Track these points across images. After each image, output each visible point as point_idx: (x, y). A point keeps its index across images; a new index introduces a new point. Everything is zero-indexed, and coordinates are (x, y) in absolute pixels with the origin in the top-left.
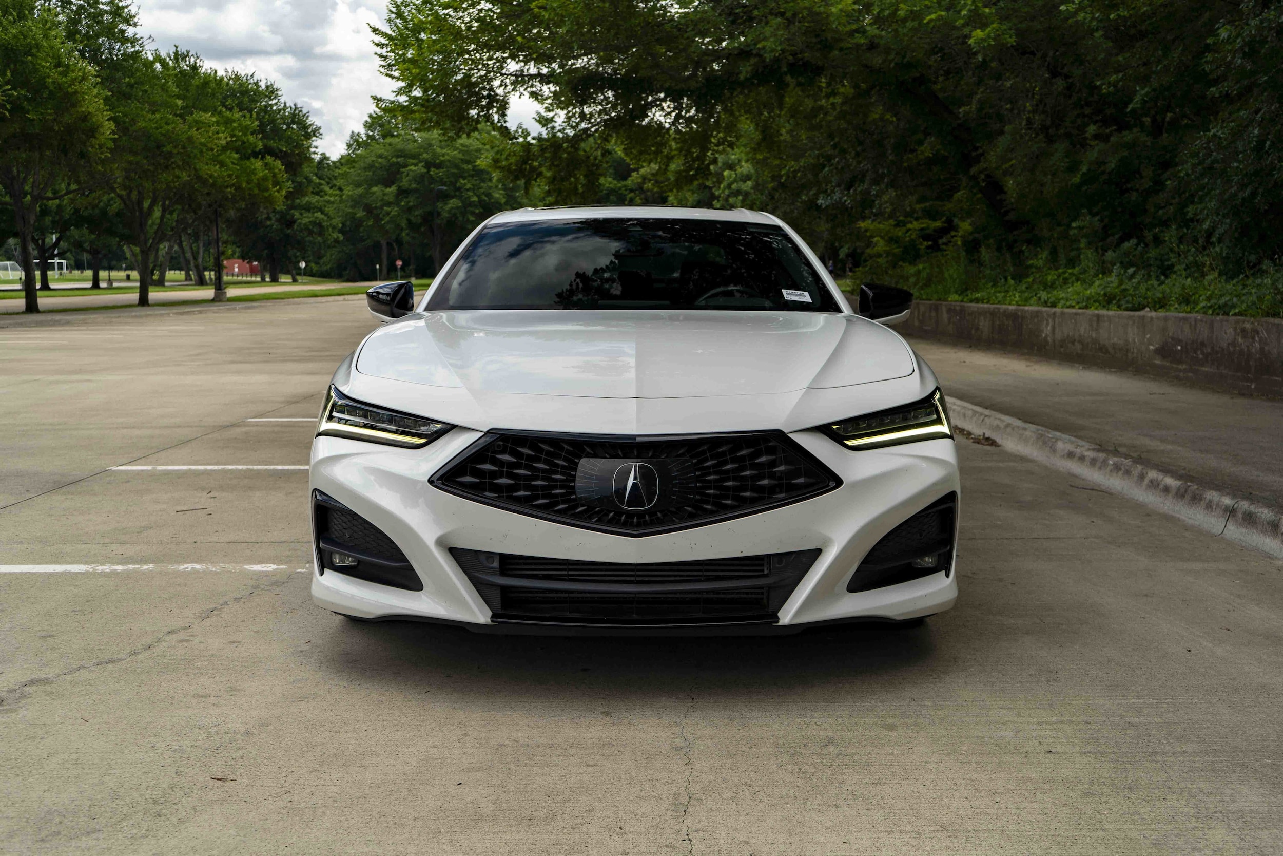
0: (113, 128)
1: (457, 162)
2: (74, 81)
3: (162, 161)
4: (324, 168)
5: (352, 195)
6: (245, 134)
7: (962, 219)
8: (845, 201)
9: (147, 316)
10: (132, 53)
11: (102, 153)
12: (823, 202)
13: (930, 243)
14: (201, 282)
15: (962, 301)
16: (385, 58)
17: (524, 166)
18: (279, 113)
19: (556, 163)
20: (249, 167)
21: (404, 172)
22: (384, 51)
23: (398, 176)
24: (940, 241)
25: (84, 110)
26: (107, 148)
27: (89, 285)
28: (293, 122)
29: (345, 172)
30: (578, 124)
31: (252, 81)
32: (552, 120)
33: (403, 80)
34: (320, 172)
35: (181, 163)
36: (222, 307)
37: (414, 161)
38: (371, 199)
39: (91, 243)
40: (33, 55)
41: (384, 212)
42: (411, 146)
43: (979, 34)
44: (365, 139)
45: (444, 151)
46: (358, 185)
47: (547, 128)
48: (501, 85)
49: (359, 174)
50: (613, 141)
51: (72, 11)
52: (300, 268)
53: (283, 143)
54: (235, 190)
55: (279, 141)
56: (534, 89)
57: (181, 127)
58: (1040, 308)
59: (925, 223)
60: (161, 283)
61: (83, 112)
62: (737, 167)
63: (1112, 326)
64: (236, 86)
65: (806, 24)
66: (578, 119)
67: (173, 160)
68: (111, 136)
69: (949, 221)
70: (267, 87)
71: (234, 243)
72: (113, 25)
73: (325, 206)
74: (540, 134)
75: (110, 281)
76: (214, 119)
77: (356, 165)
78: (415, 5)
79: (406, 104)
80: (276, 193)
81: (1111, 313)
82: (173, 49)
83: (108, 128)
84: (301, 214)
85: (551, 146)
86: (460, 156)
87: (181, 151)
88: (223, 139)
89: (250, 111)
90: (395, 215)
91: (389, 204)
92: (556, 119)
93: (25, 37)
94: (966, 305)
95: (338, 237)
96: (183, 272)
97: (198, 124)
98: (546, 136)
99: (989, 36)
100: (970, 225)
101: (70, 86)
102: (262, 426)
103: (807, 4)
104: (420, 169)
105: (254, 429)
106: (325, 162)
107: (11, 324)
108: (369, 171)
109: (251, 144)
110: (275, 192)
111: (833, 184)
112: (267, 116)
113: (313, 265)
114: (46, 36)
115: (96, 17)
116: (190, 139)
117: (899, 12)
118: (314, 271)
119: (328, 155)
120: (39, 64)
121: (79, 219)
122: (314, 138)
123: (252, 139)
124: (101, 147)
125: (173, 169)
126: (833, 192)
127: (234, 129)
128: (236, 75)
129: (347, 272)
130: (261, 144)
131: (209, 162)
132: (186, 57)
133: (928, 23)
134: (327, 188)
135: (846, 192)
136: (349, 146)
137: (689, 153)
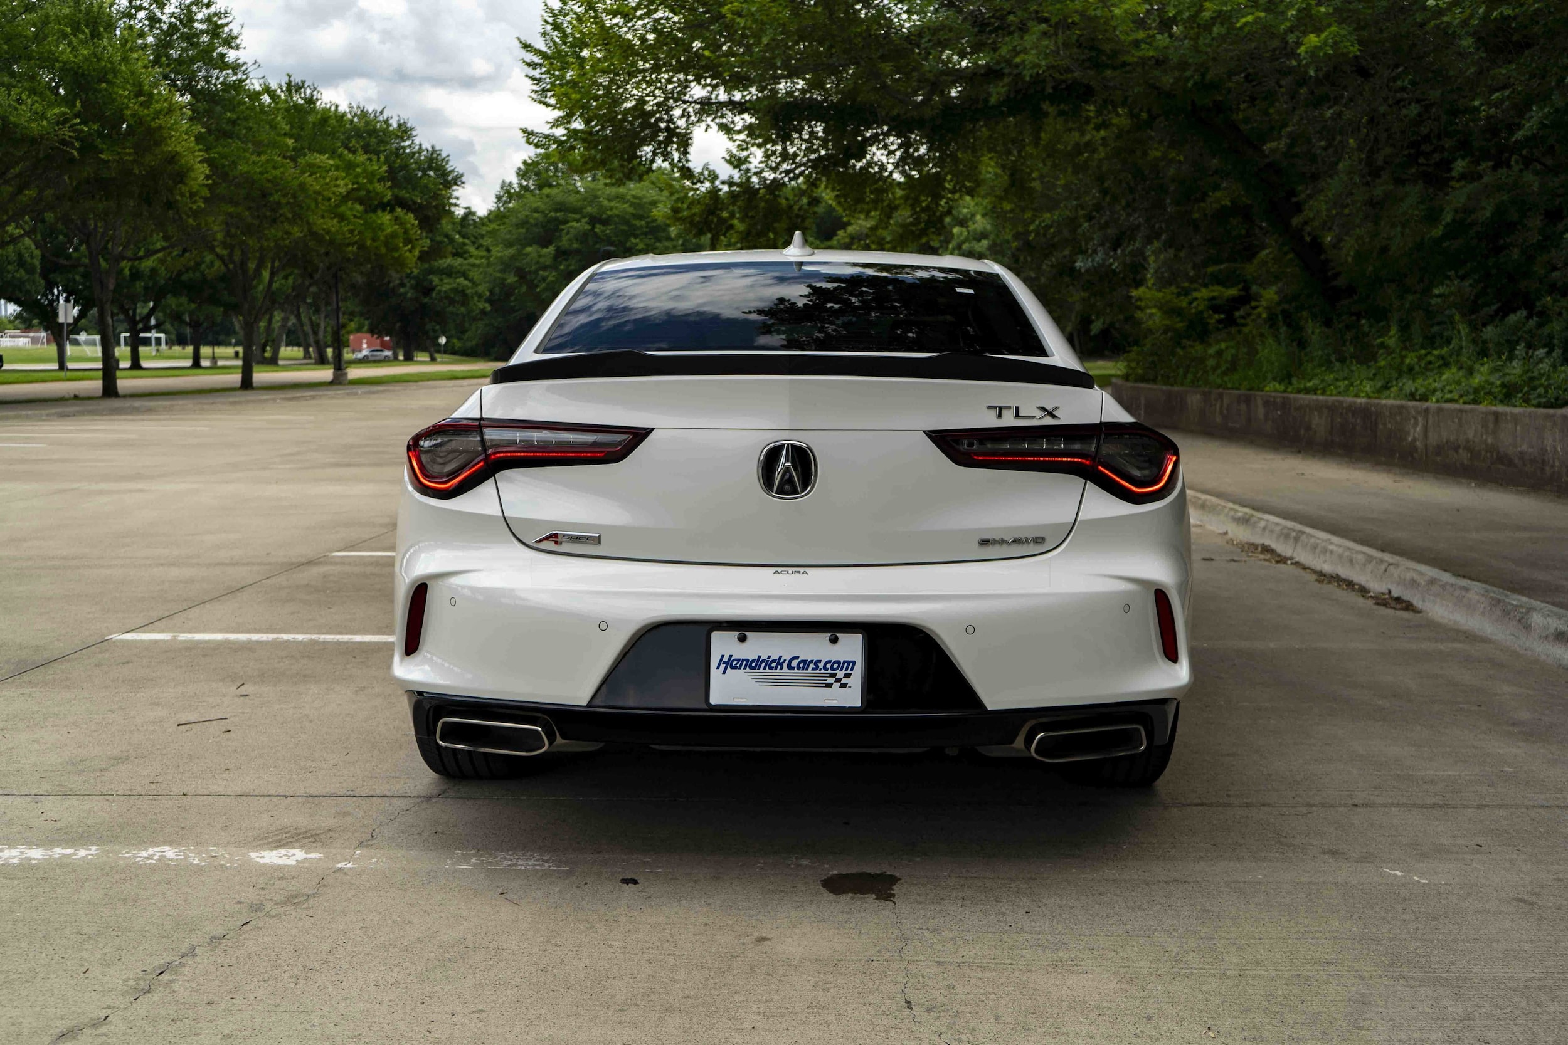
0: (207, 172)
1: (627, 217)
2: (158, 113)
3: (268, 213)
4: (469, 225)
5: (501, 257)
6: (370, 182)
7: (1264, 285)
8: (1111, 264)
9: (248, 402)
10: (234, 81)
11: (195, 202)
12: (1082, 264)
13: (1222, 316)
14: (322, 361)
15: (1285, 391)
16: (537, 81)
17: (711, 217)
18: (412, 157)
19: (750, 214)
20: (374, 221)
21: (563, 230)
22: (536, 73)
23: (557, 234)
24: (1237, 314)
25: (170, 149)
26: (201, 197)
27: (188, 363)
28: (430, 168)
29: (494, 229)
30: (779, 165)
31: (381, 119)
32: (745, 160)
33: (559, 109)
34: (464, 230)
35: (290, 216)
36: (341, 391)
37: (577, 216)
38: (525, 261)
39: (191, 314)
40: (108, 82)
41: (539, 278)
42: (572, 198)
43: (1313, 39)
44: (517, 189)
45: (612, 204)
46: (509, 245)
47: (740, 170)
48: (683, 116)
49: (510, 231)
50: (823, 186)
51: (162, 30)
52: (439, 345)
53: (416, 193)
54: (358, 248)
55: (414, 189)
56: (724, 121)
57: (291, 171)
58: (1404, 402)
59: (1217, 291)
60: (273, 361)
61: (170, 152)
62: (970, 223)
63: (1518, 428)
64: (362, 125)
65: (1077, 32)
66: (779, 159)
67: (281, 211)
68: (205, 182)
69: (1246, 289)
70: (399, 125)
71: (362, 314)
72: (210, 48)
73: (469, 270)
74: (731, 177)
75: (214, 359)
76: (331, 162)
77: (507, 221)
78: (575, 13)
79: (564, 138)
80: (408, 253)
81: (1517, 410)
82: (285, 80)
83: (201, 172)
84: (441, 280)
85: (744, 192)
86: (631, 210)
87: (292, 201)
88: (343, 186)
89: (377, 154)
90: (553, 281)
91: (545, 268)
92: (751, 159)
93: (99, 60)
94: (1292, 396)
95: (485, 308)
96: (301, 349)
97: (312, 168)
98: (739, 181)
99: (1325, 43)
100: (1276, 293)
101: (154, 119)
102: (350, 564)
103: (1078, 5)
104: (582, 225)
105: (338, 568)
106: (471, 217)
107: (78, 412)
108: (523, 228)
109: (377, 194)
110: (406, 252)
111: (1096, 242)
112: (399, 161)
113: (455, 341)
114: (125, 59)
115: (191, 38)
116: (302, 187)
117: (1204, 14)
118: (456, 348)
119: (473, 209)
120: (116, 93)
121: (177, 285)
122: (455, 187)
123: (379, 187)
124: (192, 195)
125: (282, 222)
126: (1095, 252)
127: (357, 176)
128: (362, 111)
129: (496, 349)
130: (390, 194)
131: (326, 214)
132: (301, 88)
133: (1241, 28)
134: (472, 250)
135: (1112, 253)
136: (499, 198)
137: (917, 201)
